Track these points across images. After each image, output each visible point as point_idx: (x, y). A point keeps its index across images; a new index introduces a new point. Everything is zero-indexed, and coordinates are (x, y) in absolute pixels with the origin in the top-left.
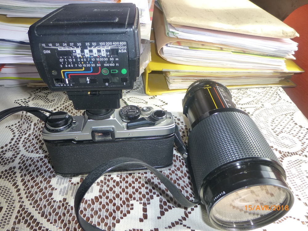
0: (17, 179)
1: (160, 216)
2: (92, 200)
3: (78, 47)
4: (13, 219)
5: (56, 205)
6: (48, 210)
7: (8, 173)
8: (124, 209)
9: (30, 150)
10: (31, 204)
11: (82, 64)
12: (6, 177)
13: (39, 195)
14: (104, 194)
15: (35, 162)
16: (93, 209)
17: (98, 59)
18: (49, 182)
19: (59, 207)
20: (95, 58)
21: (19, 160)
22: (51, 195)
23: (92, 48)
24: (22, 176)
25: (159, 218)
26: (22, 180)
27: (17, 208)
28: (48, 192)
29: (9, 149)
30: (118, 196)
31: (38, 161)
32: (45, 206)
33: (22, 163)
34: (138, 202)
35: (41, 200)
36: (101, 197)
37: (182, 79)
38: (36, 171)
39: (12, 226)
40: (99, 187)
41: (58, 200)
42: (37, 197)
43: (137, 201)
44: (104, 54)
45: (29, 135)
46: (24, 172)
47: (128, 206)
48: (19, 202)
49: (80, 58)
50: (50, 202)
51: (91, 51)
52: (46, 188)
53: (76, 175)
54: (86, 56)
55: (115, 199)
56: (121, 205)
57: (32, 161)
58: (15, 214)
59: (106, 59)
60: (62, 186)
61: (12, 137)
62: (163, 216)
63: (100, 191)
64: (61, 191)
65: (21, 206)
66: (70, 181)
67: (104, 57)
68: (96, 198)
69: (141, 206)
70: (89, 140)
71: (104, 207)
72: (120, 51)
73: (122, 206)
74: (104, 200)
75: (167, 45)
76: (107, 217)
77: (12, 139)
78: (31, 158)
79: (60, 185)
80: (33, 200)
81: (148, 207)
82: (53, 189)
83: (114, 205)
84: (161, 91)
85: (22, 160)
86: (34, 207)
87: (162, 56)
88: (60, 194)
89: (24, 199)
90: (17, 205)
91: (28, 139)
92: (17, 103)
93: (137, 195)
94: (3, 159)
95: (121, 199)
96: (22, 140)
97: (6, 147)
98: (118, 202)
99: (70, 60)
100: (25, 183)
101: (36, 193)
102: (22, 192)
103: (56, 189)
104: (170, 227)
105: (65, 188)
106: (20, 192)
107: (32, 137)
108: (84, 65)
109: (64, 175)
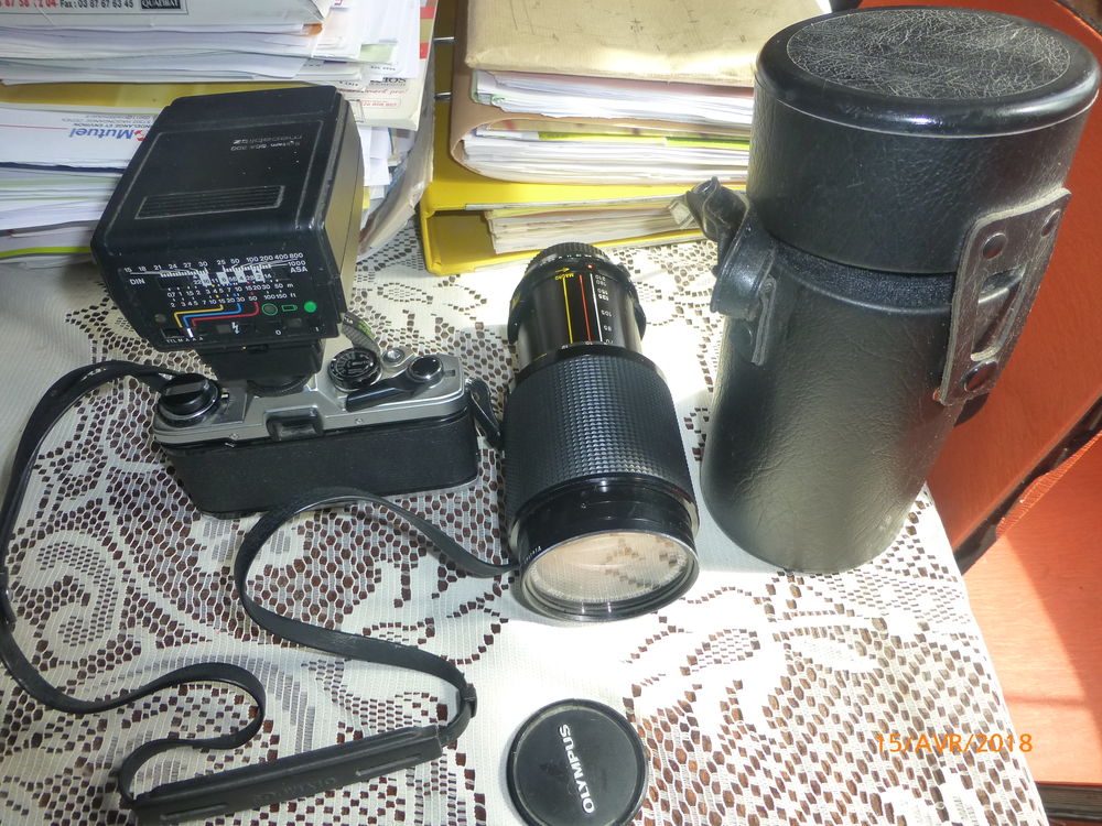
0: (110, 528)
1: (437, 591)
2: (289, 567)
3: (201, 269)
4: (117, 619)
5: (207, 583)
6: (191, 594)
7: (87, 516)
8: (362, 582)
9: (131, 453)
10: (151, 584)
11: (217, 300)
12: (85, 525)
13: (167, 564)
14: (315, 553)
15: (146, 485)
16: (291, 589)
17: (249, 288)
18: (186, 532)
19: (215, 587)
20: (243, 285)
21: (108, 483)
22: (193, 561)
23: (232, 269)
24: (120, 522)
25: (435, 596)
26: (124, 531)
27: (123, 596)
28: (186, 554)
29: (78, 455)
30: (346, 554)
31: (153, 482)
32: (183, 587)
33: (116, 489)
34: (392, 564)
35: (172, 573)
36: (308, 560)
37: (528, 225)
38: (153, 508)
39: (118, 632)
40: (303, 539)
41: (211, 571)
42: (164, 567)
43: (390, 561)
44: (258, 276)
45: (123, 415)
46: (125, 510)
47: (369, 574)
48: (125, 580)
49: (209, 287)
50: (194, 577)
51: (231, 275)
52: (181, 547)
53: (247, 513)
54: (223, 283)
55: (339, 562)
56: (354, 574)
57: (139, 482)
58: (120, 607)
59: (267, 287)
60: (218, 541)
61: (79, 422)
62: (444, 593)
63: (307, 546)
64: (215, 552)
65: (130, 590)
66: (236, 527)
67: (260, 283)
68: (298, 563)
69: (399, 572)
70: (264, 439)
71: (316, 581)
72: (293, 270)
73: (356, 577)
74: (316, 567)
75: (474, 132)
76: (324, 604)
77: (81, 427)
78: (135, 475)
79: (213, 537)
80: (153, 575)
81: (413, 573)
82: (197, 548)
83: (340, 575)
84: (473, 259)
85: (113, 481)
86: (159, 590)
87: (465, 162)
88: (214, 557)
89: (135, 574)
90: (121, 588)
91: (120, 425)
92: (73, 321)
93: (389, 549)
94: (68, 480)
95: (353, 561)
96: (106, 427)
97: (69, 450)
98: (347, 568)
99: (191, 293)
100: (131, 536)
101: (160, 558)
102: (127, 558)
103: (204, 548)
104: (457, 615)
105: (224, 543)
106: (122, 559)
107: (130, 418)
108: (223, 301)
109: (221, 514)
